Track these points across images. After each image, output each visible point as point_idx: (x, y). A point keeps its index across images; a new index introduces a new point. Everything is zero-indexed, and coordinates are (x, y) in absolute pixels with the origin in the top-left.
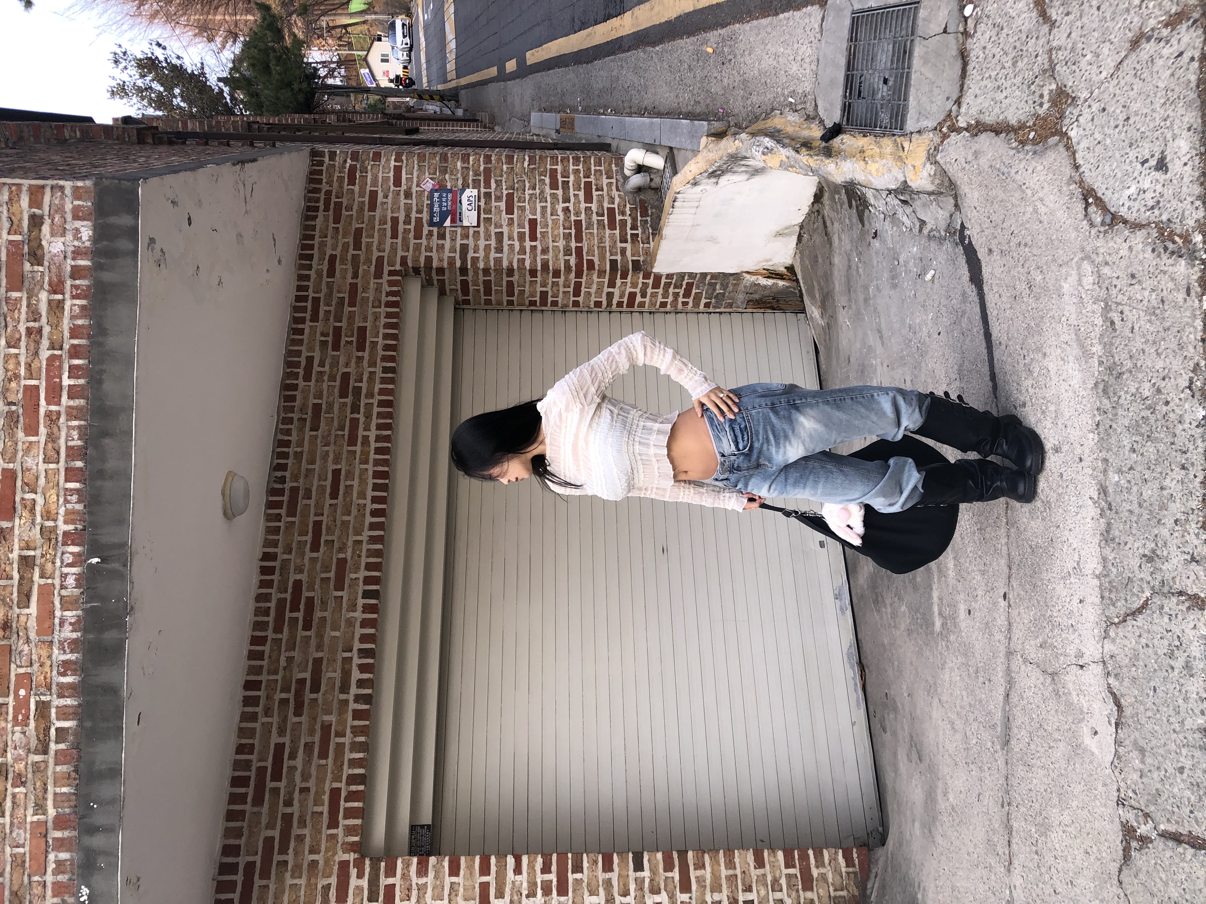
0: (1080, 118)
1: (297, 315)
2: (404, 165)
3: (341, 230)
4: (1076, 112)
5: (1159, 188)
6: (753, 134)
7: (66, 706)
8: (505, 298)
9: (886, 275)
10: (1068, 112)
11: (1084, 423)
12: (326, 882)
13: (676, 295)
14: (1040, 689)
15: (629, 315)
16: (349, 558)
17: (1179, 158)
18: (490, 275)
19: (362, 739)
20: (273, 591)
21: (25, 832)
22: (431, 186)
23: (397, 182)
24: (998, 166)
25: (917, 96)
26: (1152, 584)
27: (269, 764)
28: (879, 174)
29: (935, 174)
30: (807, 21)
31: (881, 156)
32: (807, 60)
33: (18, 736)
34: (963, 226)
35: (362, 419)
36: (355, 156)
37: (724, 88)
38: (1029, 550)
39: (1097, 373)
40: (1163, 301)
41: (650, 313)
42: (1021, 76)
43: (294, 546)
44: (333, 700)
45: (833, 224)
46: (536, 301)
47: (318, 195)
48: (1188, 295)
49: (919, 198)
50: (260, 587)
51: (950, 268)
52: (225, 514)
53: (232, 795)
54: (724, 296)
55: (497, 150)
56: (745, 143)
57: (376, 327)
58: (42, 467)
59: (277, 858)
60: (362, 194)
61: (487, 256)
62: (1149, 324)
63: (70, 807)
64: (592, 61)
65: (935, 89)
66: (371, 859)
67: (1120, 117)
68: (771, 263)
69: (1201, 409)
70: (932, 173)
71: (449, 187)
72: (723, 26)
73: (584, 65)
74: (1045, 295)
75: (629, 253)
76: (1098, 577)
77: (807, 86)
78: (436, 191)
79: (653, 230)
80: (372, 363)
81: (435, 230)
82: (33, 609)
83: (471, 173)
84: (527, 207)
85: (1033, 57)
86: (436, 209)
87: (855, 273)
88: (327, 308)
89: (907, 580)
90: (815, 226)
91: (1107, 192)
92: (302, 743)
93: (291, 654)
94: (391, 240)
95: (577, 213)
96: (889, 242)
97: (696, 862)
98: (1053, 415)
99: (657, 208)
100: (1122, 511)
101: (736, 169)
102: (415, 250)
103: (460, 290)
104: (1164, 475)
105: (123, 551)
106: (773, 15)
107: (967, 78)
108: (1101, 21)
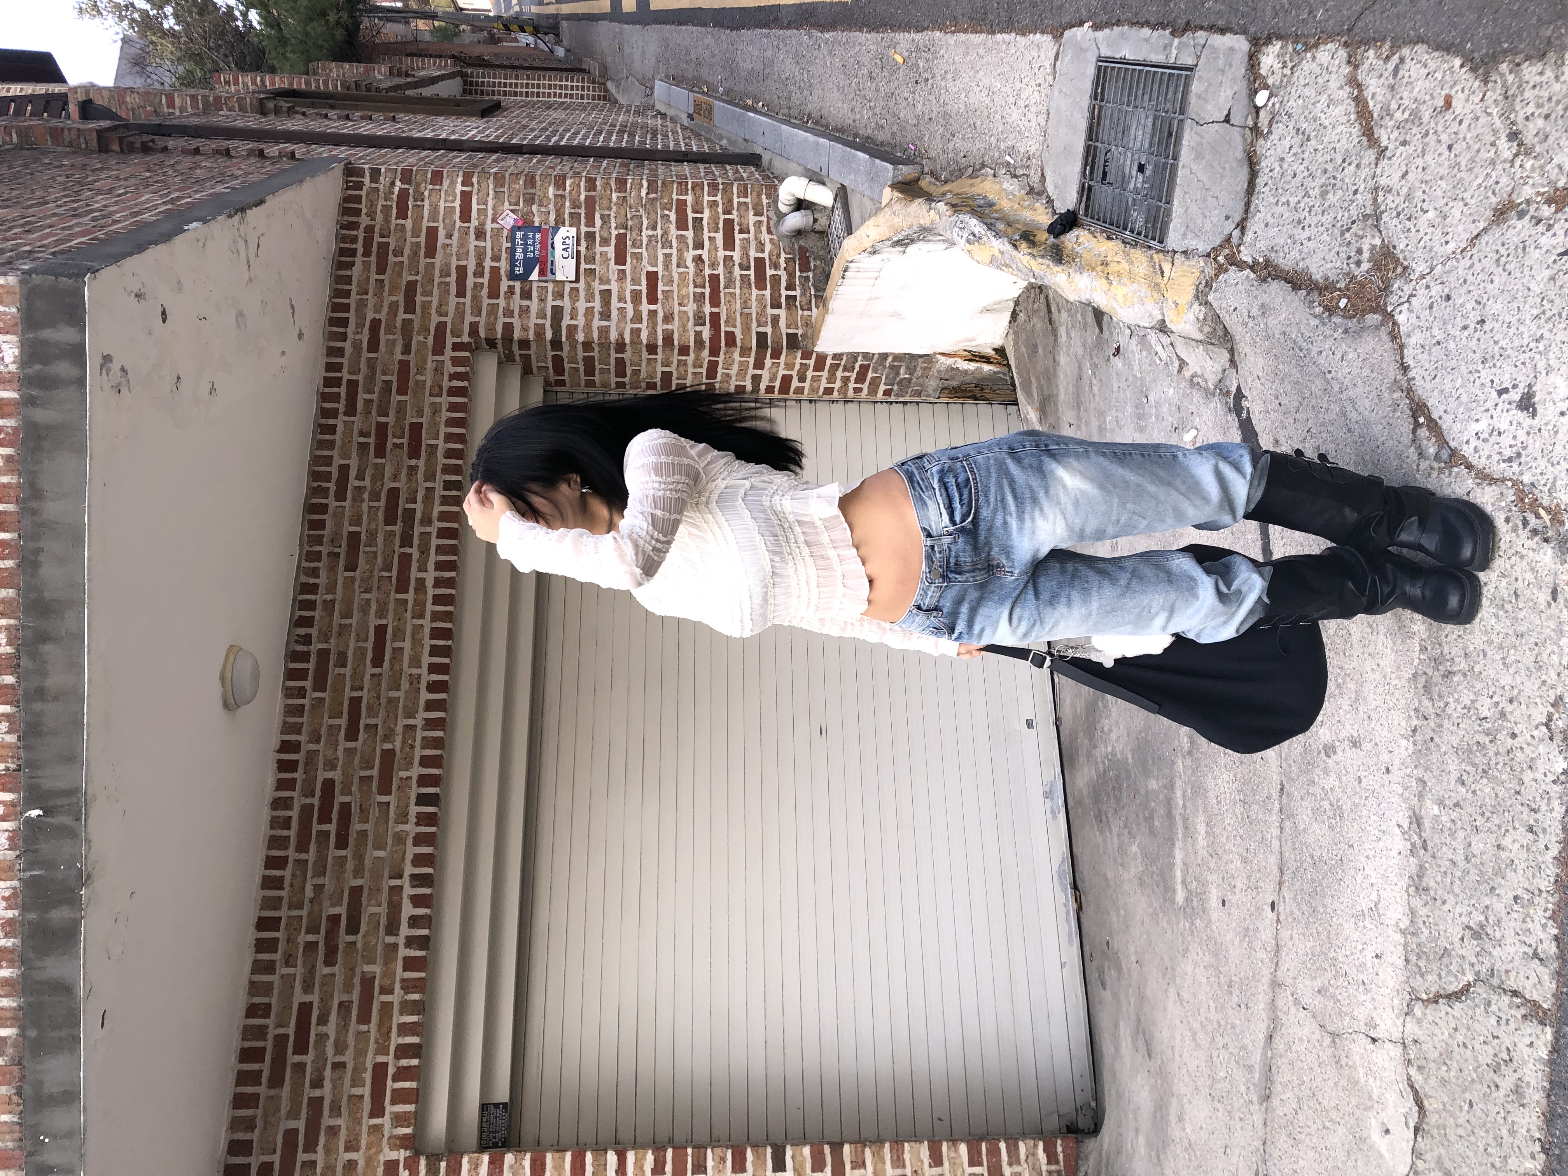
0: (1413, 300)
1: (326, 405)
3: (387, 283)
4: (1408, 289)
5: (1521, 435)
6: (954, 205)
8: (614, 380)
9: (1129, 409)
10: (1396, 286)
11: (1395, 722)
13: (846, 380)
14: (1314, 1047)
16: (398, 750)
17: (1554, 403)
18: (593, 350)
19: (416, 997)
20: (295, 794)
22: (512, 222)
23: (466, 216)
24: (1294, 336)
25: (1185, 202)
26: (1476, 968)
27: (291, 1030)
28: (1128, 303)
29: (1205, 319)
30: (1035, 53)
31: (1131, 276)
32: (1033, 109)
34: (1239, 391)
35: (416, 555)
36: (407, 176)
37: (917, 117)
38: (1309, 860)
39: (1416, 661)
40: (1517, 595)
41: (811, 401)
42: (1332, 215)
43: (324, 731)
44: (377, 943)
45: (1059, 311)
46: (656, 384)
47: (355, 233)
50: (278, 789)
52: (226, 705)
53: (240, 1073)
54: (910, 382)
55: (604, 164)
56: (944, 218)
57: (435, 425)
59: (302, 1157)
60: (416, 233)
61: (588, 325)
62: (1493, 621)
63: (14, 1140)
64: (737, 29)
65: (1210, 199)
66: (428, 1158)
67: (1471, 316)
68: (974, 343)
69: (1560, 759)
70: (1201, 317)
71: (537, 224)
72: (918, 29)
73: (728, 31)
75: (782, 323)
76: (1403, 932)
77: (1031, 145)
78: (519, 229)
79: (817, 290)
80: (430, 476)
81: (517, 285)
83: (568, 204)
84: (645, 254)
85: (1350, 192)
86: (519, 255)
87: (1087, 388)
88: (368, 396)
89: (1141, 816)
90: (1036, 306)
91: (1444, 416)
92: (336, 1002)
93: (320, 881)
94: (457, 300)
95: (713, 264)
96: (1136, 368)
97: (854, 1159)
98: (1353, 696)
99: (822, 259)
100: (1442, 858)
101: (930, 238)
102: (489, 314)
103: (551, 368)
104: (1503, 831)
105: (74, 800)
106: (988, 33)
107: (1255, 196)
108: (1451, 167)
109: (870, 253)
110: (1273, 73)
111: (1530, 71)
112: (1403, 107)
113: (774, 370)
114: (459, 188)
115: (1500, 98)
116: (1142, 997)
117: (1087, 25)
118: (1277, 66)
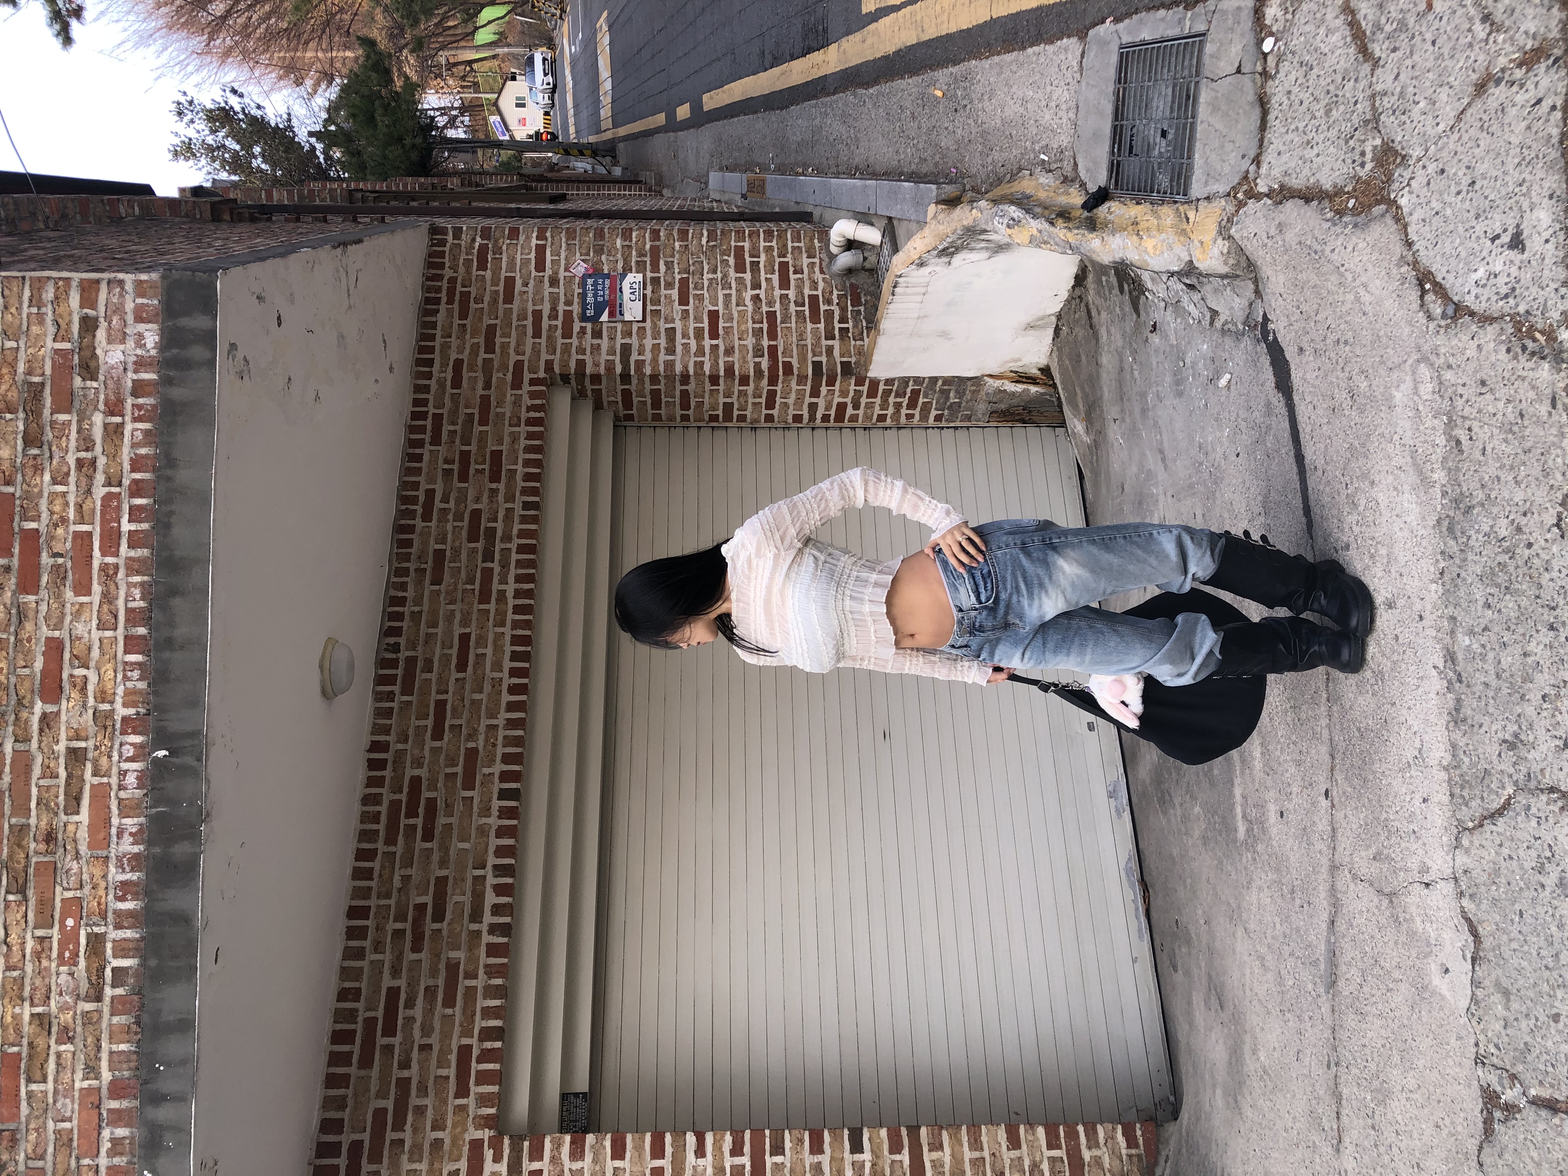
0: (1413, 182)
1: (414, 437)
2: (549, 244)
3: (468, 327)
4: (1407, 174)
5: (1514, 271)
6: (995, 202)
7: (125, 940)
8: (679, 412)
9: (1168, 379)
10: (1396, 174)
11: (1425, 570)
12: (453, 1167)
13: (898, 406)
14: (1374, 914)
15: (838, 432)
16: (481, 749)
17: (1539, 234)
18: (659, 383)
19: (499, 981)
20: (384, 791)
21: (73, 1103)
22: (583, 270)
23: (540, 266)
24: (1308, 243)
25: (1205, 153)
26: (1515, 778)
27: (380, 1014)
28: (1158, 252)
29: (1228, 252)
30: (1063, 57)
31: (1159, 229)
32: (1064, 107)
33: (64, 978)
34: (1265, 318)
35: (497, 570)
36: (486, 233)
37: (957, 142)
38: (1356, 734)
39: (1439, 507)
40: (1522, 415)
41: (865, 429)
42: (1337, 128)
43: (411, 732)
44: (461, 930)
45: (1099, 313)
46: (718, 415)
47: (439, 284)
48: (1554, 407)
49: (1209, 282)
50: (368, 786)
51: (1251, 371)
52: (324, 693)
53: (332, 1054)
54: (959, 407)
55: (667, 222)
56: (985, 212)
57: (514, 452)
58: (96, 635)
59: (390, 1135)
60: (495, 282)
61: (655, 360)
62: (1504, 445)
63: (130, 1069)
64: (787, 107)
65: (1227, 144)
66: (511, 1137)
67: (1463, 181)
68: (1020, 364)
70: (1225, 251)
71: (606, 272)
72: (955, 63)
73: (778, 112)
74: (1372, 407)
75: (836, 352)
76: (1446, 769)
77: (1064, 140)
78: (590, 276)
79: (868, 322)
80: (510, 498)
81: (589, 326)
82: (84, 816)
83: (634, 253)
84: (706, 295)
85: (1351, 105)
86: (590, 299)
87: (1128, 377)
88: (452, 428)
89: (1201, 773)
90: (1077, 316)
91: (1448, 276)
92: (422, 987)
93: (409, 872)
94: (533, 340)
95: (770, 302)
96: (1172, 337)
97: (931, 1141)
98: (1385, 561)
99: (872, 294)
100: (1476, 684)
101: (973, 245)
102: (563, 352)
103: (620, 403)
104: (1527, 637)
105: (196, 742)
106: (1019, 50)
107: (1267, 131)
108: (1437, 59)
110: (1277, 20)
112: (1391, 20)
113: (830, 397)
116: (1212, 955)
117: (1108, 20)
118: (1280, 14)
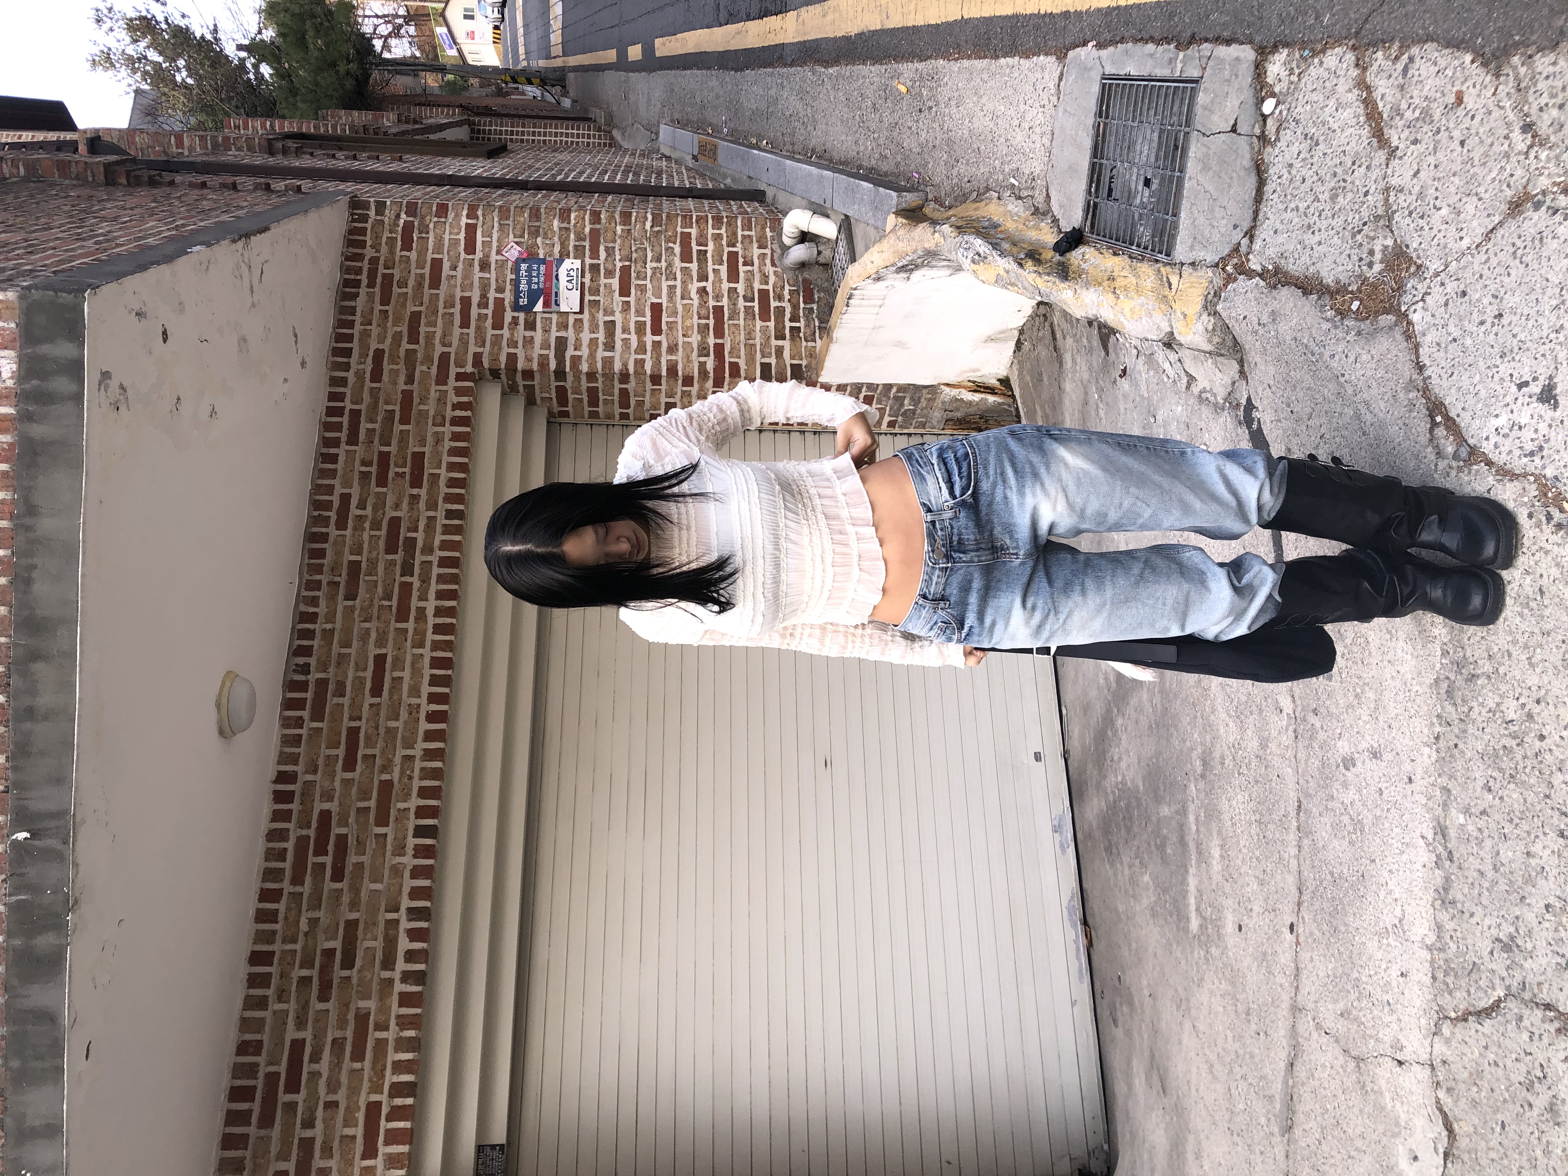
0: (1428, 298)
1: (328, 435)
3: (390, 313)
4: (1422, 287)
5: (1543, 428)
6: (959, 228)
8: (617, 410)
10: (1409, 285)
11: (1417, 730)
14: (1338, 1073)
15: (787, 435)
16: (396, 781)
18: (596, 380)
19: (411, 1033)
20: (291, 826)
22: (516, 254)
23: (470, 248)
24: (1305, 341)
25: (1192, 214)
26: (1508, 983)
27: (283, 1068)
28: (1135, 317)
29: (1214, 330)
30: (1039, 75)
31: (1138, 290)
32: (1038, 130)
34: (1250, 402)
35: (416, 584)
36: (412, 209)
37: (920, 145)
38: (1329, 877)
39: (1438, 666)
40: (1542, 592)
42: (1342, 218)
43: (321, 762)
44: (372, 979)
45: (1064, 338)
47: (360, 264)
50: (273, 820)
52: (221, 732)
53: (230, 1113)
54: (914, 414)
55: (610, 198)
56: (949, 240)
57: (437, 454)
60: (420, 265)
61: (592, 355)
62: (1518, 619)
64: (742, 70)
65: (1217, 209)
67: (1488, 311)
68: (978, 374)
70: (1210, 328)
71: (541, 256)
72: (922, 59)
73: (732, 73)
75: (786, 354)
76: (1429, 948)
77: (1036, 166)
78: (524, 261)
79: (821, 322)
80: (432, 505)
81: (522, 316)
83: (572, 236)
84: (649, 286)
85: (1362, 195)
86: (523, 286)
87: (1093, 412)
88: (370, 426)
89: (1152, 843)
90: (1040, 334)
91: (1463, 414)
92: (329, 1039)
93: (315, 914)
94: (461, 330)
95: (717, 297)
96: (1143, 387)
98: (1372, 706)
99: (826, 291)
100: (1469, 868)
101: (934, 263)
102: (493, 344)
103: (555, 400)
104: (1533, 836)
105: (61, 823)
106: (992, 58)
107: (1263, 204)
108: (1464, 163)
109: (874, 279)
110: (1280, 80)
111: (1543, 63)
112: (1412, 107)
114: (464, 220)
115: (1513, 91)
116: (1155, 1032)
117: (1091, 44)
118: (1284, 74)
